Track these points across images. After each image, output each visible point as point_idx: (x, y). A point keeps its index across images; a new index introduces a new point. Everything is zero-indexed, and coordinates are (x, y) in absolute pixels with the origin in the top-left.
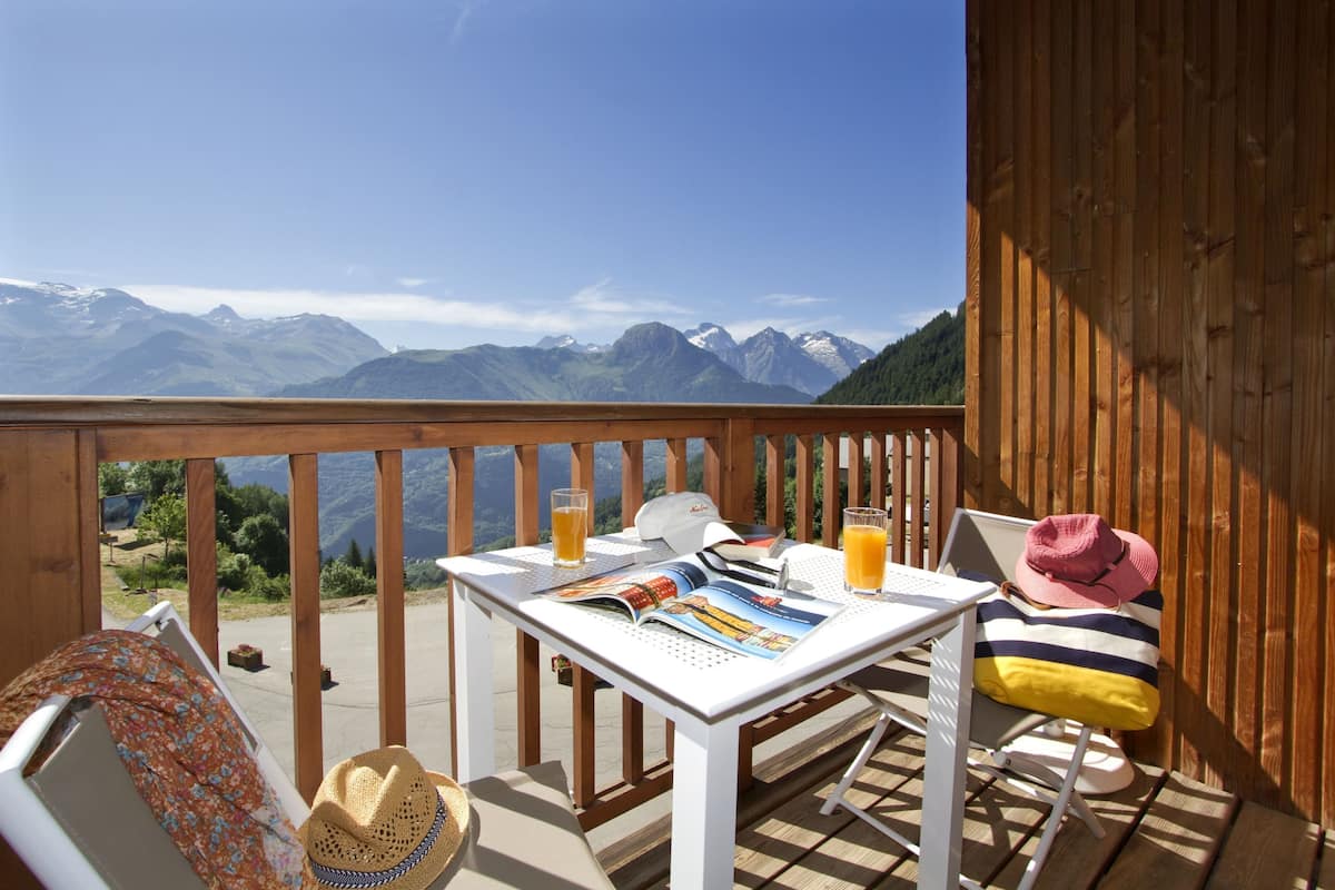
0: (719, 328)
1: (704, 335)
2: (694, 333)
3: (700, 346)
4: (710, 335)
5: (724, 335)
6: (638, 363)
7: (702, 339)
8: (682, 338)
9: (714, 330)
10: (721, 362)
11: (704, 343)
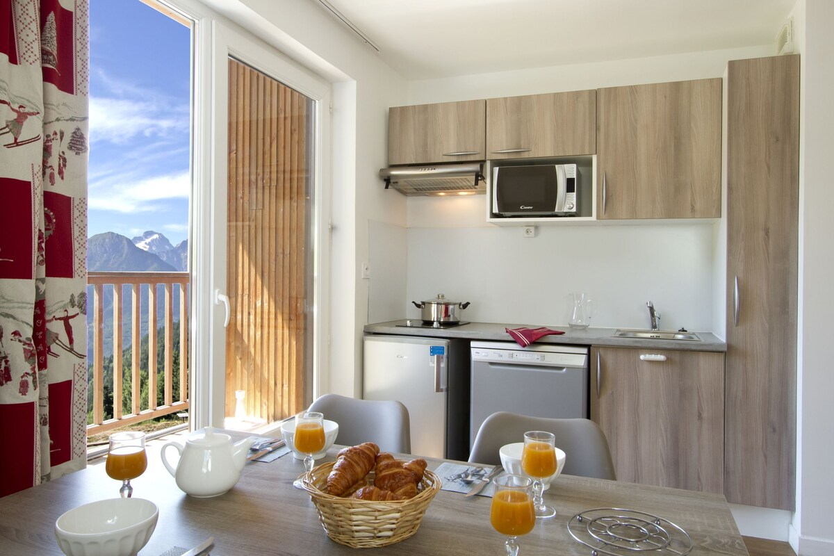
0: (159, 234)
1: (148, 241)
2: (140, 239)
3: (145, 250)
4: (153, 241)
5: (163, 240)
6: (98, 264)
7: (146, 243)
8: (131, 243)
9: (156, 236)
10: (162, 261)
11: (148, 247)
